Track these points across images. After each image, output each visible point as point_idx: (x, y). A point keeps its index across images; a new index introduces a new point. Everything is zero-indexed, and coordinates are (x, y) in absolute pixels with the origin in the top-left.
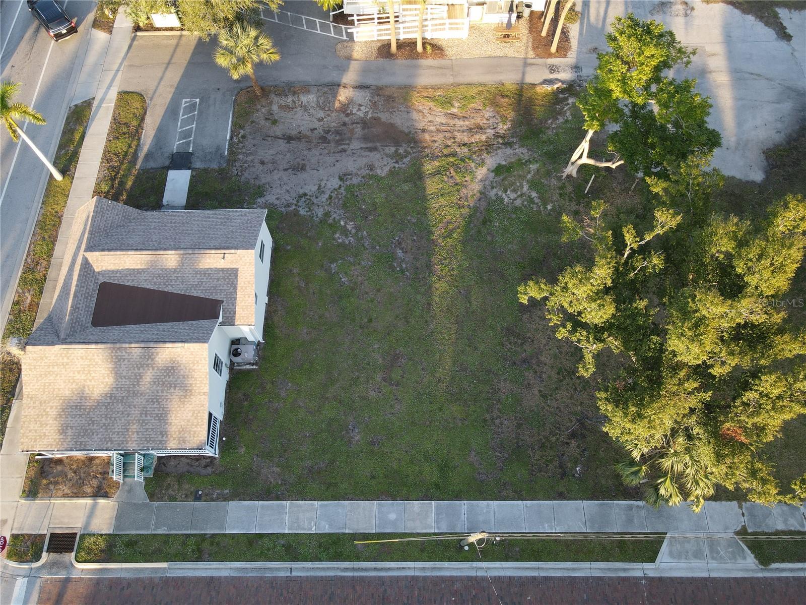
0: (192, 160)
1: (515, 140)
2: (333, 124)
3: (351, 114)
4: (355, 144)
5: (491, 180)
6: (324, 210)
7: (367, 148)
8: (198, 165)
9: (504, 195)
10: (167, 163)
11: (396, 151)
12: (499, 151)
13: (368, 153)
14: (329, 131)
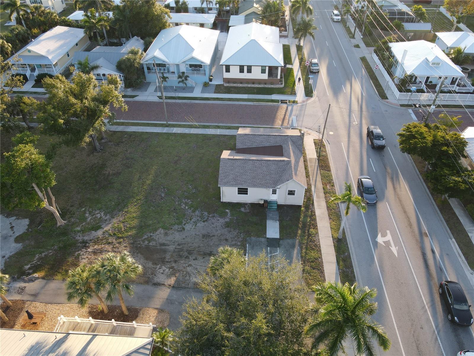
0: (267, 243)
1: (79, 244)
2: (182, 262)
3: (170, 268)
4: (172, 248)
5: (104, 224)
6: (195, 214)
7: (165, 246)
8: (263, 240)
9: (102, 216)
10: (281, 242)
11: (149, 242)
12: (92, 238)
13: (166, 242)
14: (186, 258)
